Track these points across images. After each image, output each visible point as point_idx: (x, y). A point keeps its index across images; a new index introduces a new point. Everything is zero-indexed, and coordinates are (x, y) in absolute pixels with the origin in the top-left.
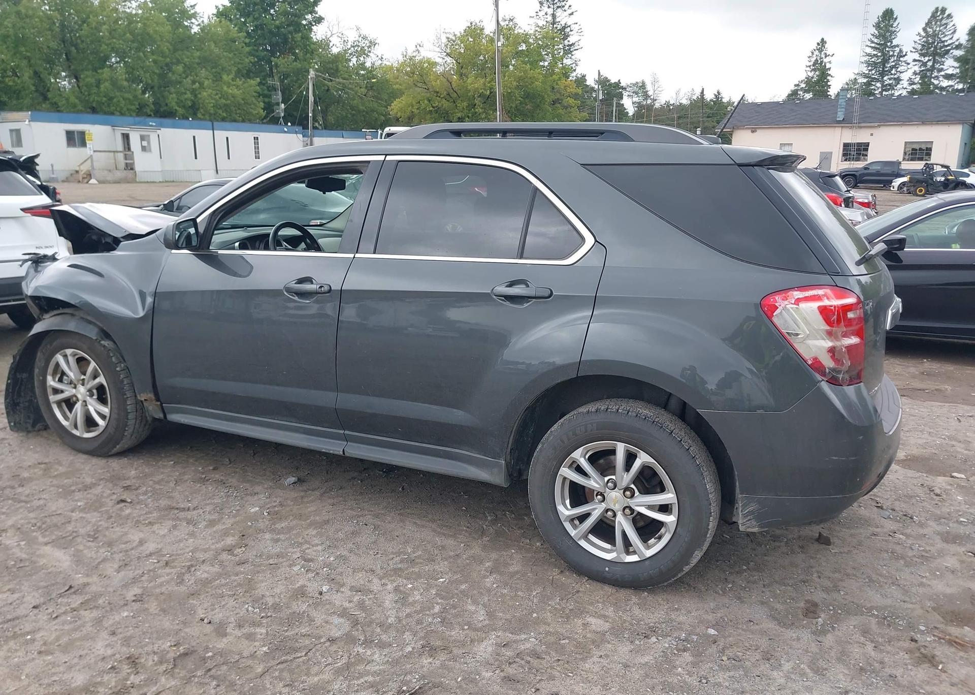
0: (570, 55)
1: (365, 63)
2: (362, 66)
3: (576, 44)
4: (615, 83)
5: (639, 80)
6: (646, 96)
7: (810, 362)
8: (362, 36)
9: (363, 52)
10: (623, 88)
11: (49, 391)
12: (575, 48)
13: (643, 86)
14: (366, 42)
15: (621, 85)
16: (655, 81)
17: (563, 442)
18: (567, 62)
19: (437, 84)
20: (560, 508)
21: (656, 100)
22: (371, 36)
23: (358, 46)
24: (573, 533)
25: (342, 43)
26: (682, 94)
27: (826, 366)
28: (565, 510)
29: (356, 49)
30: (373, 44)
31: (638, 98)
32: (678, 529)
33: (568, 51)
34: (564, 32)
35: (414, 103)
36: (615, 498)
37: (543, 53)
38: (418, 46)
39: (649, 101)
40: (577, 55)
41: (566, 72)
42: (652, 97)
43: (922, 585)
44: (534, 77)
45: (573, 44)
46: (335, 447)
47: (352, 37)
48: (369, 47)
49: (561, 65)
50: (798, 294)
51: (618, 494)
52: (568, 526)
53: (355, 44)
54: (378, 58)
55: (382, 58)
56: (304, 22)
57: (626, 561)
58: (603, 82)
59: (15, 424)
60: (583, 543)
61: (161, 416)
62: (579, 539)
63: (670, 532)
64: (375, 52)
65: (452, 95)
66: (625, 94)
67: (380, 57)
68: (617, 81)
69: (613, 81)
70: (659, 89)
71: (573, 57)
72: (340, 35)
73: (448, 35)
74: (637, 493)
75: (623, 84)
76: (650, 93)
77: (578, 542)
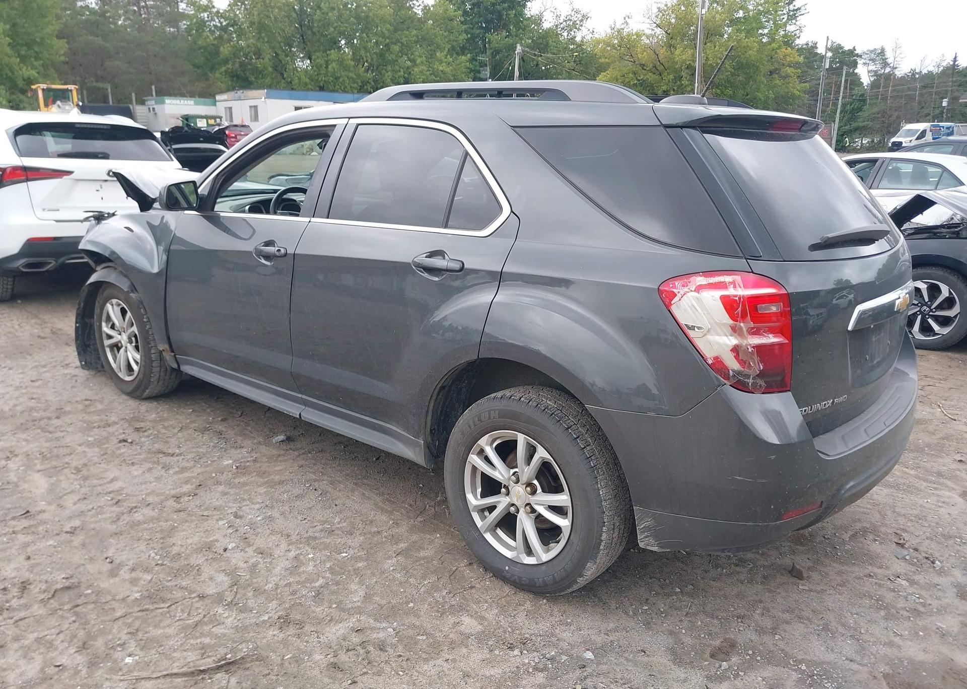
0: (794, 21)
1: (575, 37)
2: (572, 40)
3: (803, 8)
4: (849, 50)
5: (878, 46)
6: (885, 64)
7: (710, 362)
8: (575, 10)
9: (574, 26)
10: (857, 55)
11: (104, 336)
12: (801, 13)
13: (883, 52)
14: (579, 16)
15: (856, 52)
16: (897, 47)
17: (470, 427)
18: (790, 28)
19: (643, 57)
20: (470, 496)
21: (896, 68)
22: (583, 11)
23: (571, 20)
24: (479, 523)
25: (555, 18)
26: (927, 62)
27: (730, 368)
28: (474, 500)
29: (568, 23)
30: (585, 17)
31: (874, 66)
32: (572, 535)
33: (793, 16)
35: (619, 77)
36: (519, 493)
37: (764, 20)
38: (627, 18)
39: (888, 70)
40: (801, 20)
41: (788, 41)
42: (892, 65)
43: (890, 644)
44: (748, 46)
45: (799, 9)
46: (293, 409)
47: (565, 11)
48: (582, 21)
49: (783, 33)
50: (701, 280)
51: (520, 489)
52: (476, 516)
53: (568, 18)
54: (589, 32)
55: (593, 32)
57: (525, 562)
58: (837, 50)
59: (86, 363)
60: (489, 537)
61: (175, 366)
62: (485, 532)
63: (564, 539)
64: (586, 25)
65: (658, 68)
66: (860, 62)
67: (591, 31)
68: (851, 48)
69: (846, 48)
70: (901, 56)
71: (797, 23)
72: (553, 10)
73: (659, 5)
74: (539, 490)
75: (858, 51)
76: (889, 61)
77: (485, 535)
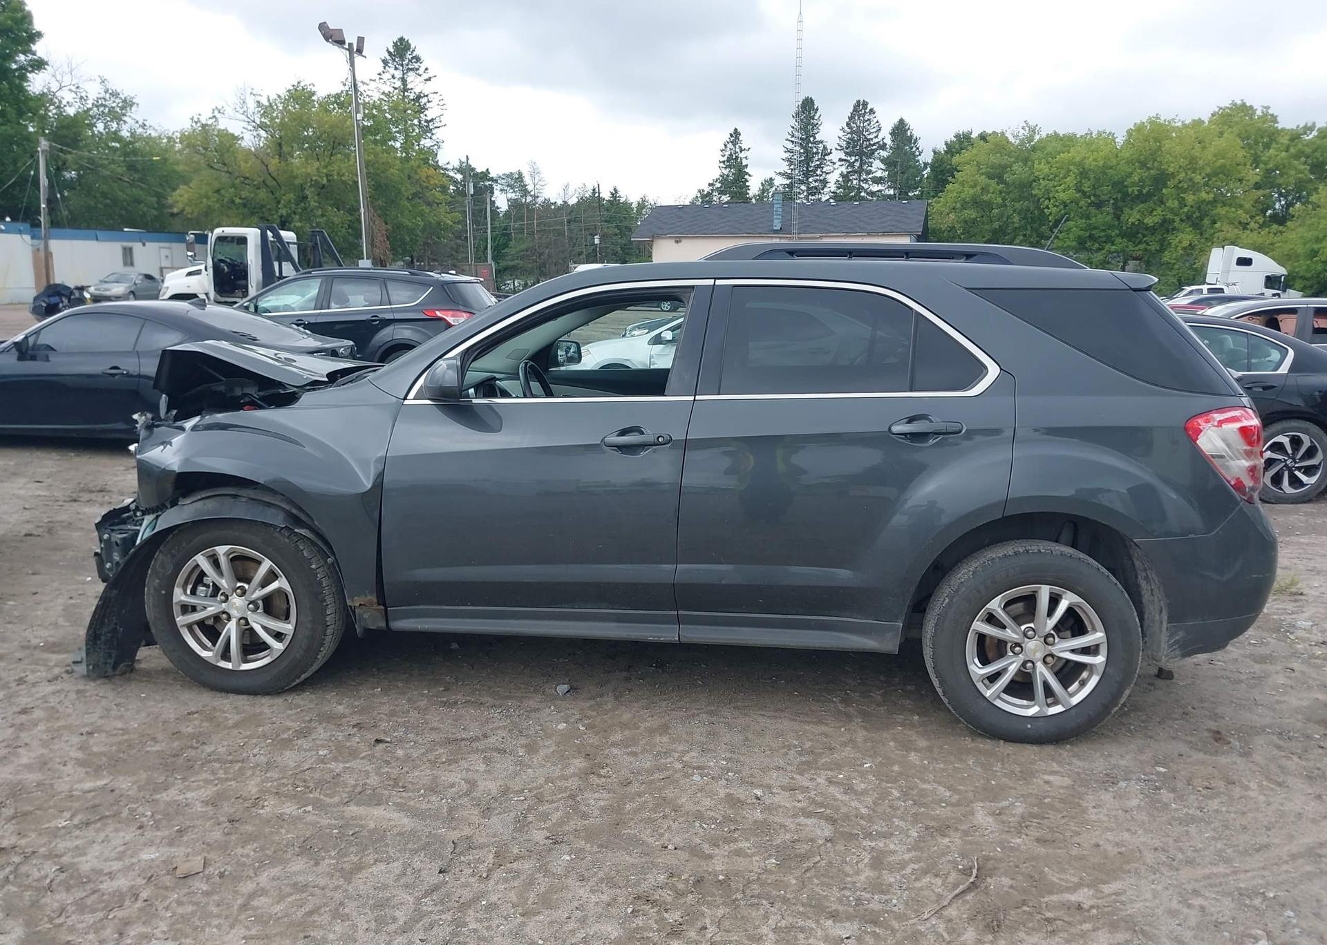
0: (429, 135)
1: (120, 131)
2: (116, 136)
3: (438, 119)
4: (482, 172)
5: (514, 170)
6: (525, 192)
7: (1233, 483)
8: (110, 91)
9: (116, 116)
10: (492, 179)
11: (176, 609)
12: (435, 125)
13: (520, 177)
14: (118, 100)
15: (491, 176)
16: (535, 172)
17: (979, 592)
18: (426, 143)
19: (245, 167)
20: (972, 668)
21: (538, 197)
22: (126, 93)
23: (105, 106)
24: (988, 694)
25: (78, 100)
26: (571, 191)
27: (1247, 486)
28: (977, 670)
29: (101, 109)
30: (128, 104)
31: (514, 194)
32: (1107, 669)
33: (426, 129)
34: (419, 104)
35: (210, 193)
36: (1034, 647)
37: (394, 130)
38: (216, 112)
39: (529, 199)
40: (439, 134)
41: (428, 157)
42: (532, 193)
44: (388, 163)
45: (432, 120)
46: (667, 634)
47: (94, 92)
48: (122, 109)
49: (417, 148)
50: (1218, 417)
51: (1038, 643)
52: (980, 686)
53: (100, 102)
54: (137, 125)
55: (145, 125)
56: (14, 66)
57: (1049, 714)
58: (465, 169)
59: (94, 668)
60: (998, 703)
61: (383, 624)
62: (995, 699)
63: (1098, 674)
64: (132, 115)
65: (272, 184)
66: (497, 188)
67: (140, 123)
68: (484, 171)
69: (479, 170)
70: (541, 183)
71: (434, 137)
72: (73, 88)
73: (258, 98)
74: (1058, 639)
75: (493, 174)
76: (530, 188)
77: (995, 703)
